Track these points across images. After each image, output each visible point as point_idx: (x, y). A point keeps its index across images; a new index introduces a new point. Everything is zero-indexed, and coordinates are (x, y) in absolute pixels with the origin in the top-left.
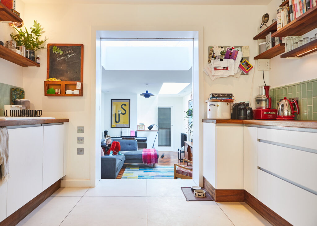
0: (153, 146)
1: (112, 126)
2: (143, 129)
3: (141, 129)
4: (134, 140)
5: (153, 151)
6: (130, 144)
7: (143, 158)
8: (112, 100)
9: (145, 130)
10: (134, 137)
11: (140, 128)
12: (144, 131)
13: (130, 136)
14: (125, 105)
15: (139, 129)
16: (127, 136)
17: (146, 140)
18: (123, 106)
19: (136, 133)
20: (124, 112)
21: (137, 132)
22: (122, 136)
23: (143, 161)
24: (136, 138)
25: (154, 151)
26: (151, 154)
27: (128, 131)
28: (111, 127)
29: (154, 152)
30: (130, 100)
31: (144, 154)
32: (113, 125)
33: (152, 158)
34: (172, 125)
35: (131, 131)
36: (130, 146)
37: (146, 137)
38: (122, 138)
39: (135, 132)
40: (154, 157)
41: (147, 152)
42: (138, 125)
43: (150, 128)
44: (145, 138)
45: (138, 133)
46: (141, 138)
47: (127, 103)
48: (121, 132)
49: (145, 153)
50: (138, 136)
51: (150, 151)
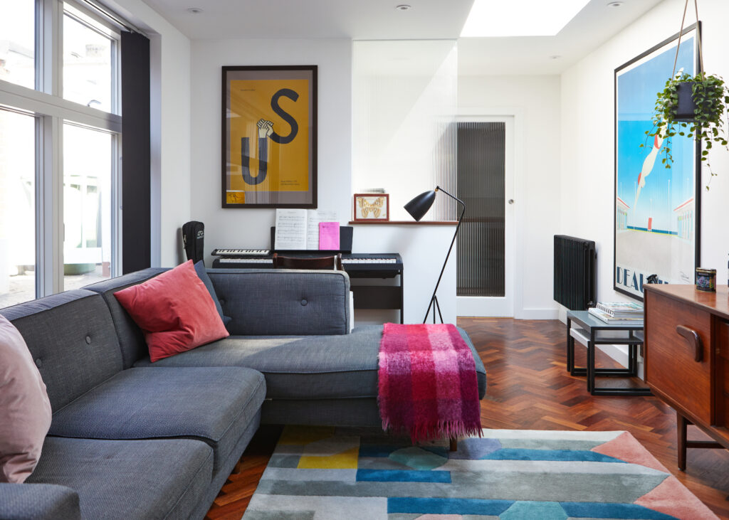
0: (434, 298)
1: (229, 201)
2: (382, 216)
3: (371, 216)
4: (335, 271)
5: (446, 349)
6: (305, 297)
7: (381, 396)
8: (225, 70)
9: (392, 219)
10: (335, 252)
11: (365, 211)
12: (386, 222)
13: (315, 248)
14: (293, 96)
15: (359, 216)
16: (304, 248)
17: (397, 270)
18: (284, 102)
19: (346, 234)
20: (285, 130)
21: (351, 229)
22: (277, 248)
23: (382, 410)
24: (344, 261)
25: (457, 348)
26: (438, 369)
27: (305, 222)
28: (225, 205)
29: (453, 353)
30: (314, 69)
31: (392, 365)
32: (234, 195)
33: (440, 394)
34: (512, 201)
35: (322, 226)
36: (309, 307)
37: (396, 256)
38: (271, 261)
39: (342, 228)
40: (454, 392)
41: (408, 356)
42: (356, 196)
43: (418, 207)
44: (394, 261)
45: (358, 232)
46: (369, 261)
47: (299, 84)
48: (273, 230)
49: (396, 357)
50: (354, 251)
51: (427, 348)
